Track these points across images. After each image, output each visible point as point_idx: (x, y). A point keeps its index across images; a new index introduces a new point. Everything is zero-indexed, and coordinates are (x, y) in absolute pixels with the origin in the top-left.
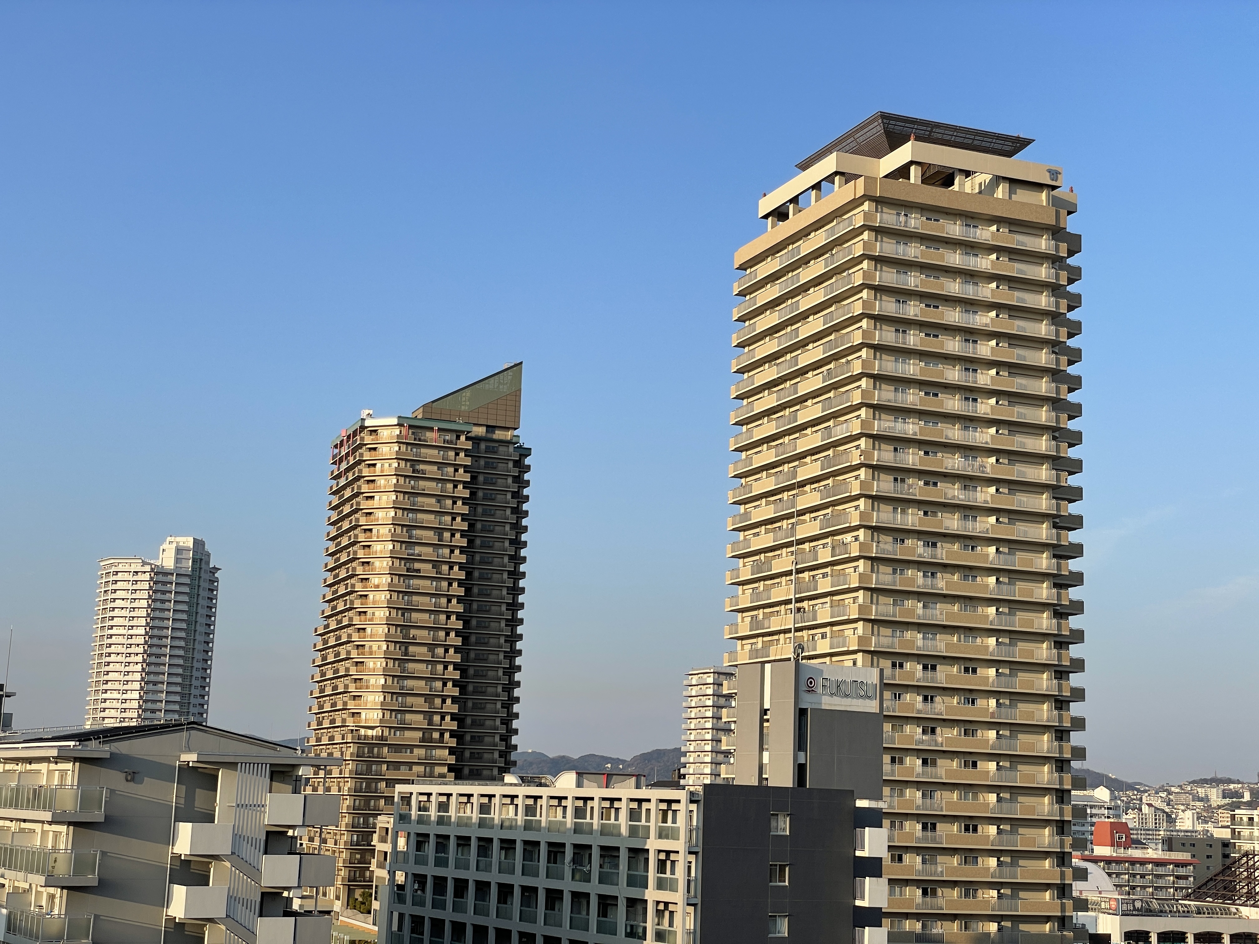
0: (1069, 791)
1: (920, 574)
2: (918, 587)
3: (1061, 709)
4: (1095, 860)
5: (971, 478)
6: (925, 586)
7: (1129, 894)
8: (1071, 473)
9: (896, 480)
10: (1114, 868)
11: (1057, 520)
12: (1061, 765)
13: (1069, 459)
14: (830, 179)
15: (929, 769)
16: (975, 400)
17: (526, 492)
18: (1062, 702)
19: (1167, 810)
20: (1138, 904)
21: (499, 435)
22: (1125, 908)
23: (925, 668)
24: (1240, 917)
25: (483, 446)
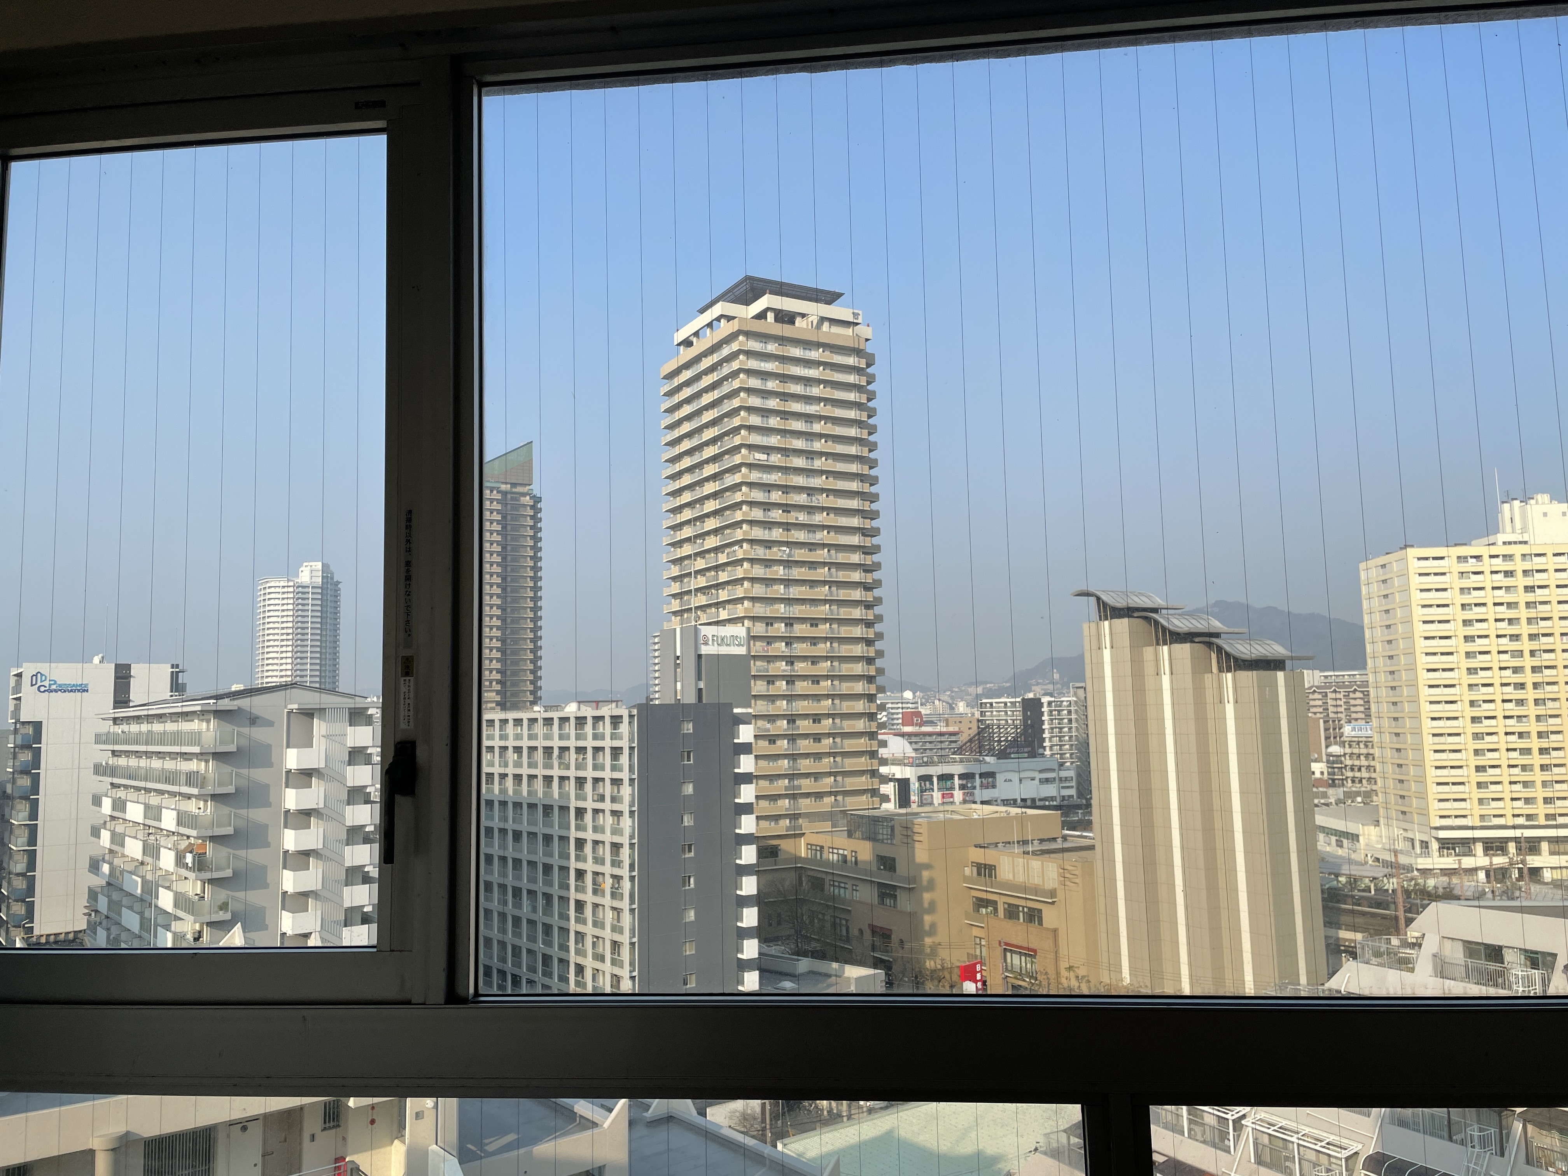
0: (875, 695)
1: (782, 568)
2: (781, 576)
3: (870, 646)
4: (903, 735)
5: (812, 507)
6: (785, 575)
7: (922, 753)
8: (872, 502)
9: (764, 510)
10: (914, 739)
11: (864, 531)
12: (870, 679)
13: (871, 493)
14: (718, 319)
15: (790, 687)
16: (812, 459)
17: (539, 525)
18: (870, 641)
19: (950, 702)
20: (925, 759)
21: (520, 489)
22: (917, 762)
23: (786, 625)
24: (986, 763)
25: (509, 496)
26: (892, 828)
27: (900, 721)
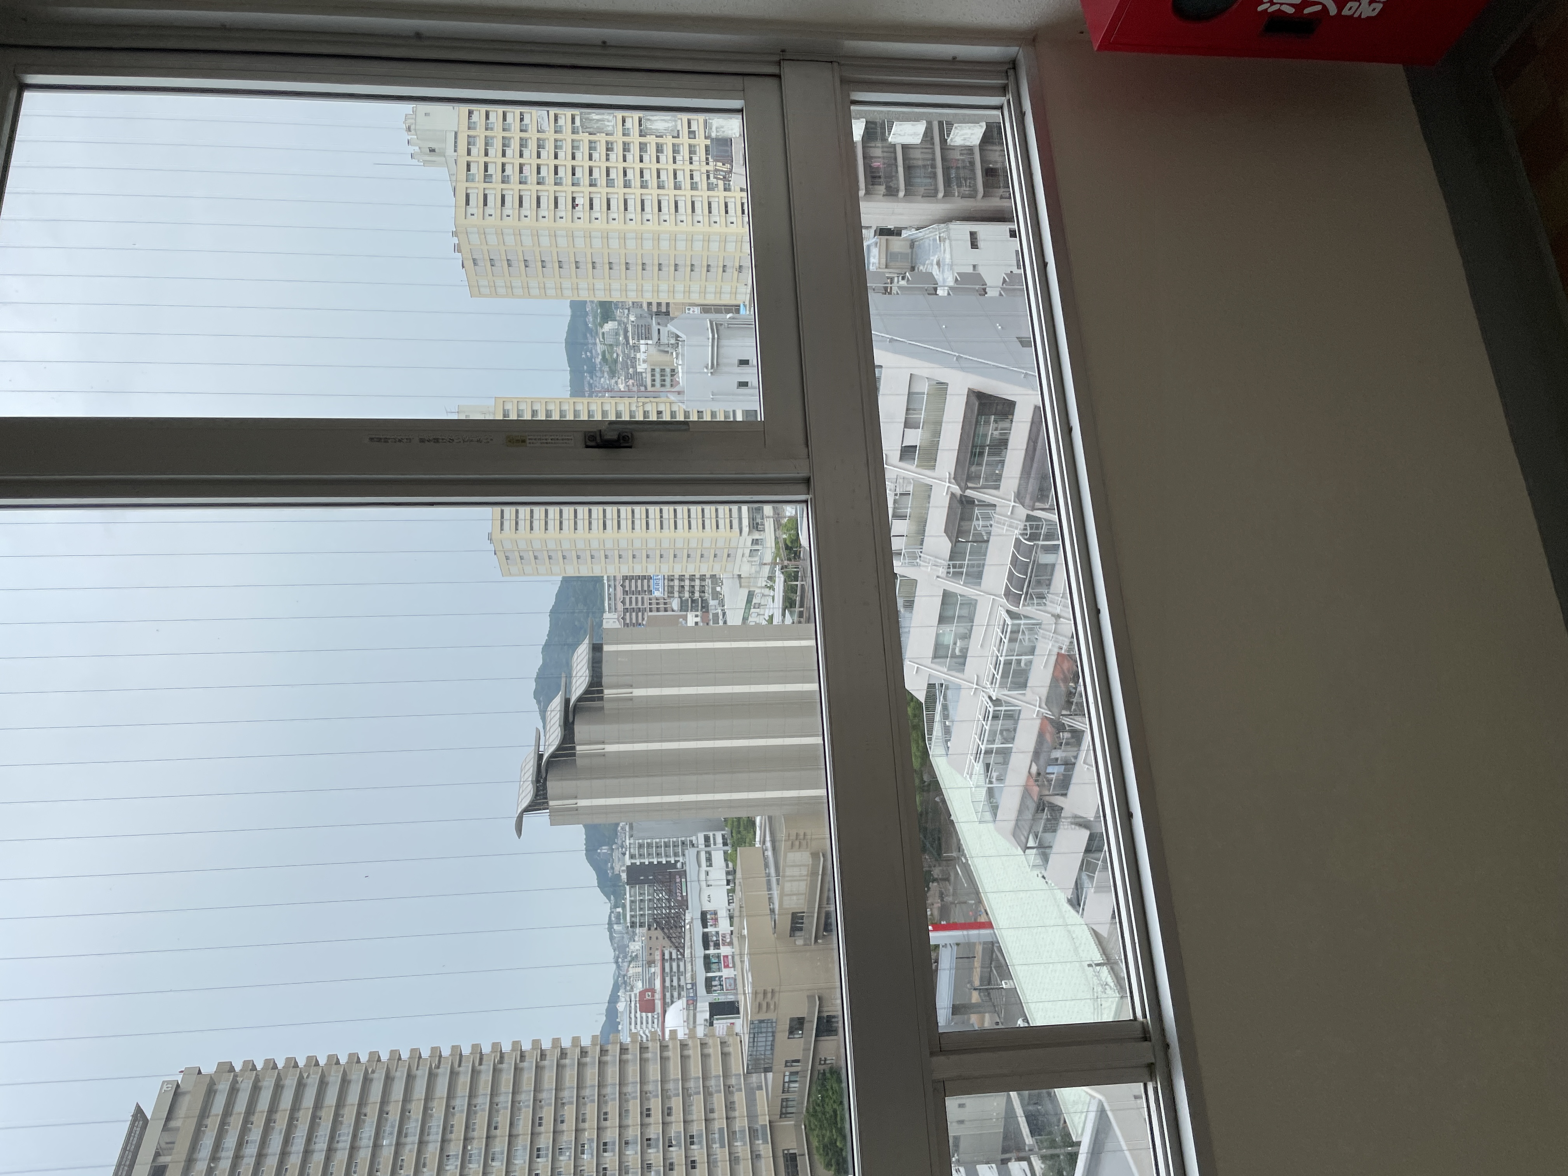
1: (471, 1166)
2: (479, 1167)
3: (566, 1054)
4: (665, 1012)
6: (480, 1161)
7: (683, 990)
8: (400, 1058)
10: (668, 1000)
12: (603, 1052)
13: (389, 1060)
15: (609, 1147)
18: (562, 1053)
19: (629, 959)
20: (689, 986)
22: (692, 995)
23: (538, 1157)
24: (692, 921)
26: (761, 1021)
27: (650, 1015)
